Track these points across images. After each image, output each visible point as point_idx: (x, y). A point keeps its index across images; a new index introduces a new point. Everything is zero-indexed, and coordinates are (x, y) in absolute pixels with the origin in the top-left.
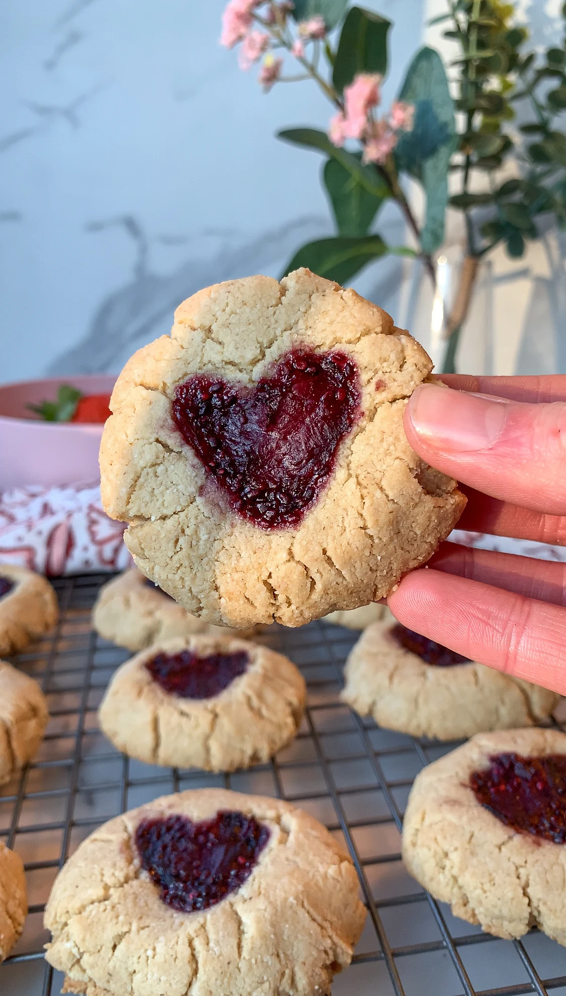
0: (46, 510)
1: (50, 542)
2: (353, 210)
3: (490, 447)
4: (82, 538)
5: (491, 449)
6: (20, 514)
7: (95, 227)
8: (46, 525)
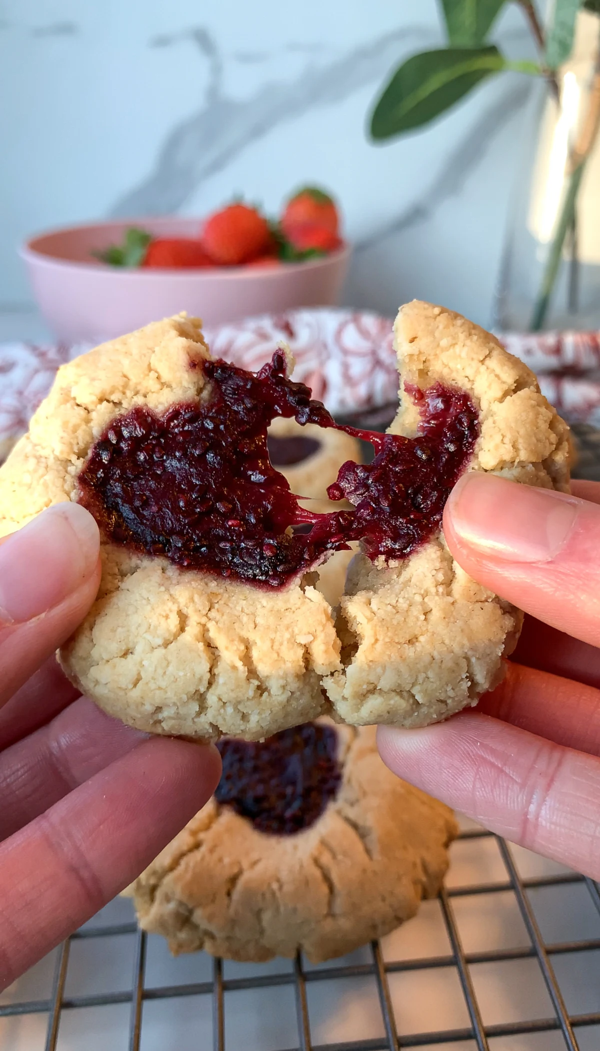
2: (467, 15)
3: (550, 560)
5: (549, 563)
7: (162, 42)
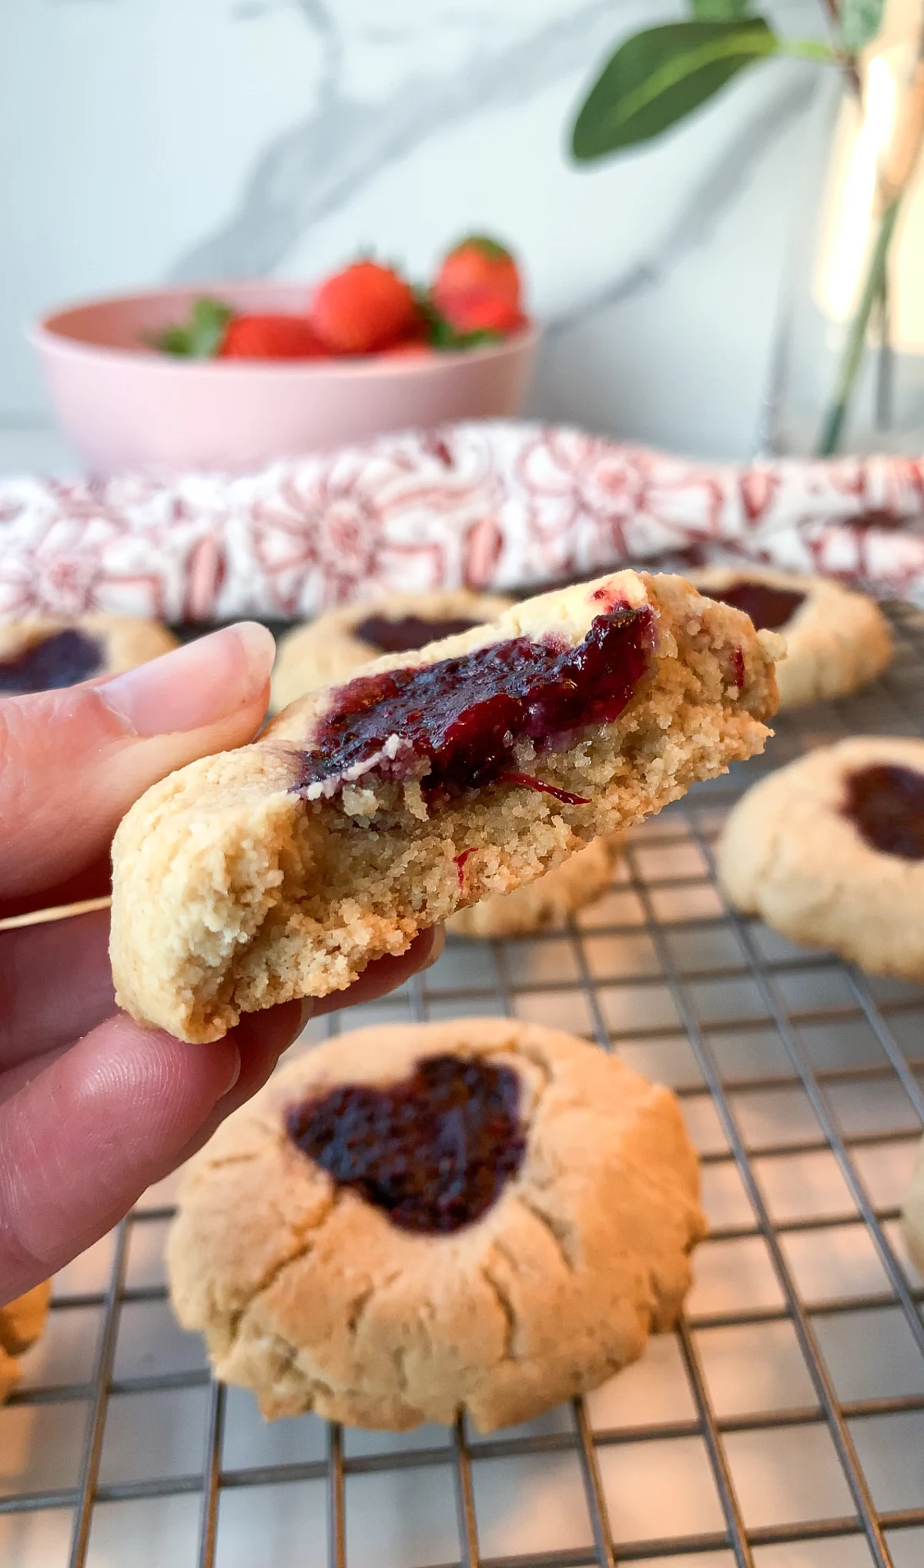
0: (179, 511)
1: (189, 565)
4: (241, 561)
6: (136, 516)
8: (182, 536)
